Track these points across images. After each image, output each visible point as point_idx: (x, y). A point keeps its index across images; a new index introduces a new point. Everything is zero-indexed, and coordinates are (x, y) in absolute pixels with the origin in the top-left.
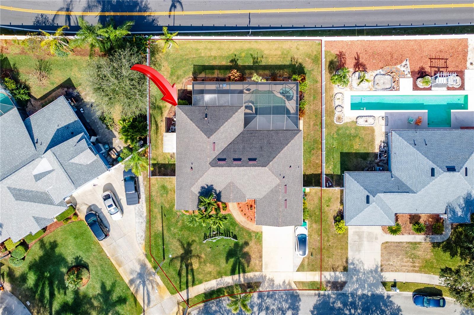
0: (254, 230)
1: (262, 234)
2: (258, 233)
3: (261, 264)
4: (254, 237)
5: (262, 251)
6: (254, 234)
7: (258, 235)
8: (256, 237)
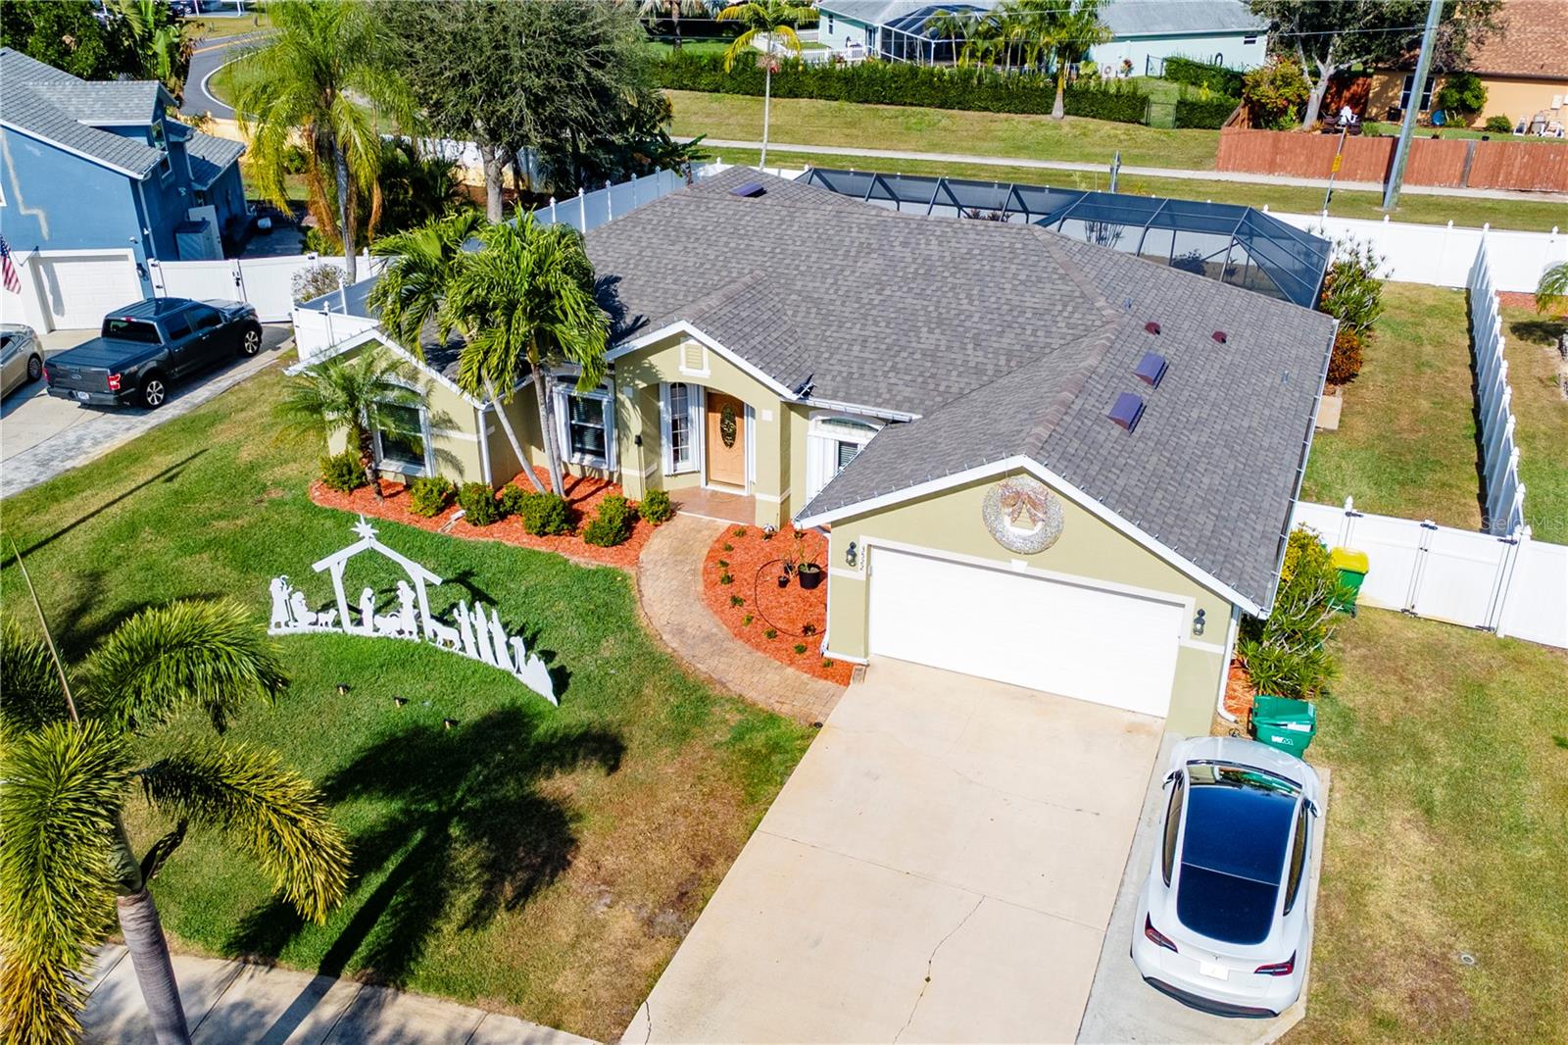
0: (751, 695)
1: (808, 738)
2: (772, 719)
3: (644, 961)
4: (722, 736)
5: (731, 857)
6: (734, 718)
7: (773, 733)
8: (739, 737)
